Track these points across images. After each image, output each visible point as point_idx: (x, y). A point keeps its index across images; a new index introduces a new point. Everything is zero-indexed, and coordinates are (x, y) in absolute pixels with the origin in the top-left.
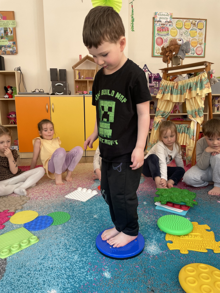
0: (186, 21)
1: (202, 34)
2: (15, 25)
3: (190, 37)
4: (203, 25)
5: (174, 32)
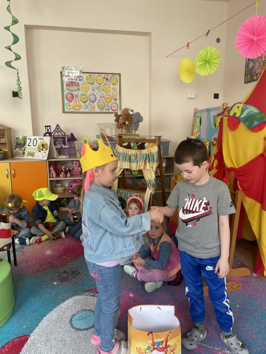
0: (98, 76)
1: (116, 89)
3: (104, 93)
4: (117, 80)
5: (86, 88)
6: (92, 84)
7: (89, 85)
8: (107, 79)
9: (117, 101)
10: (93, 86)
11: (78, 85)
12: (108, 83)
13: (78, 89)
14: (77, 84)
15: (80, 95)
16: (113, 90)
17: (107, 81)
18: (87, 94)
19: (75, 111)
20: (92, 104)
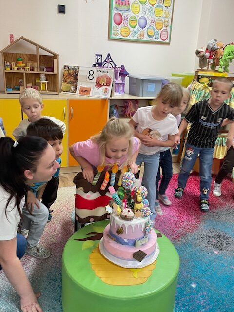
1: (169, 13)
3: (155, 17)
4: (170, 2)
5: (136, 8)
6: (144, 4)
7: (141, 5)
9: (167, 28)
10: (145, 7)
11: (129, 4)
12: (161, 4)
13: (128, 10)
14: (127, 3)
15: (129, 18)
16: (165, 15)
18: (137, 17)
19: (122, 37)
20: (142, 29)
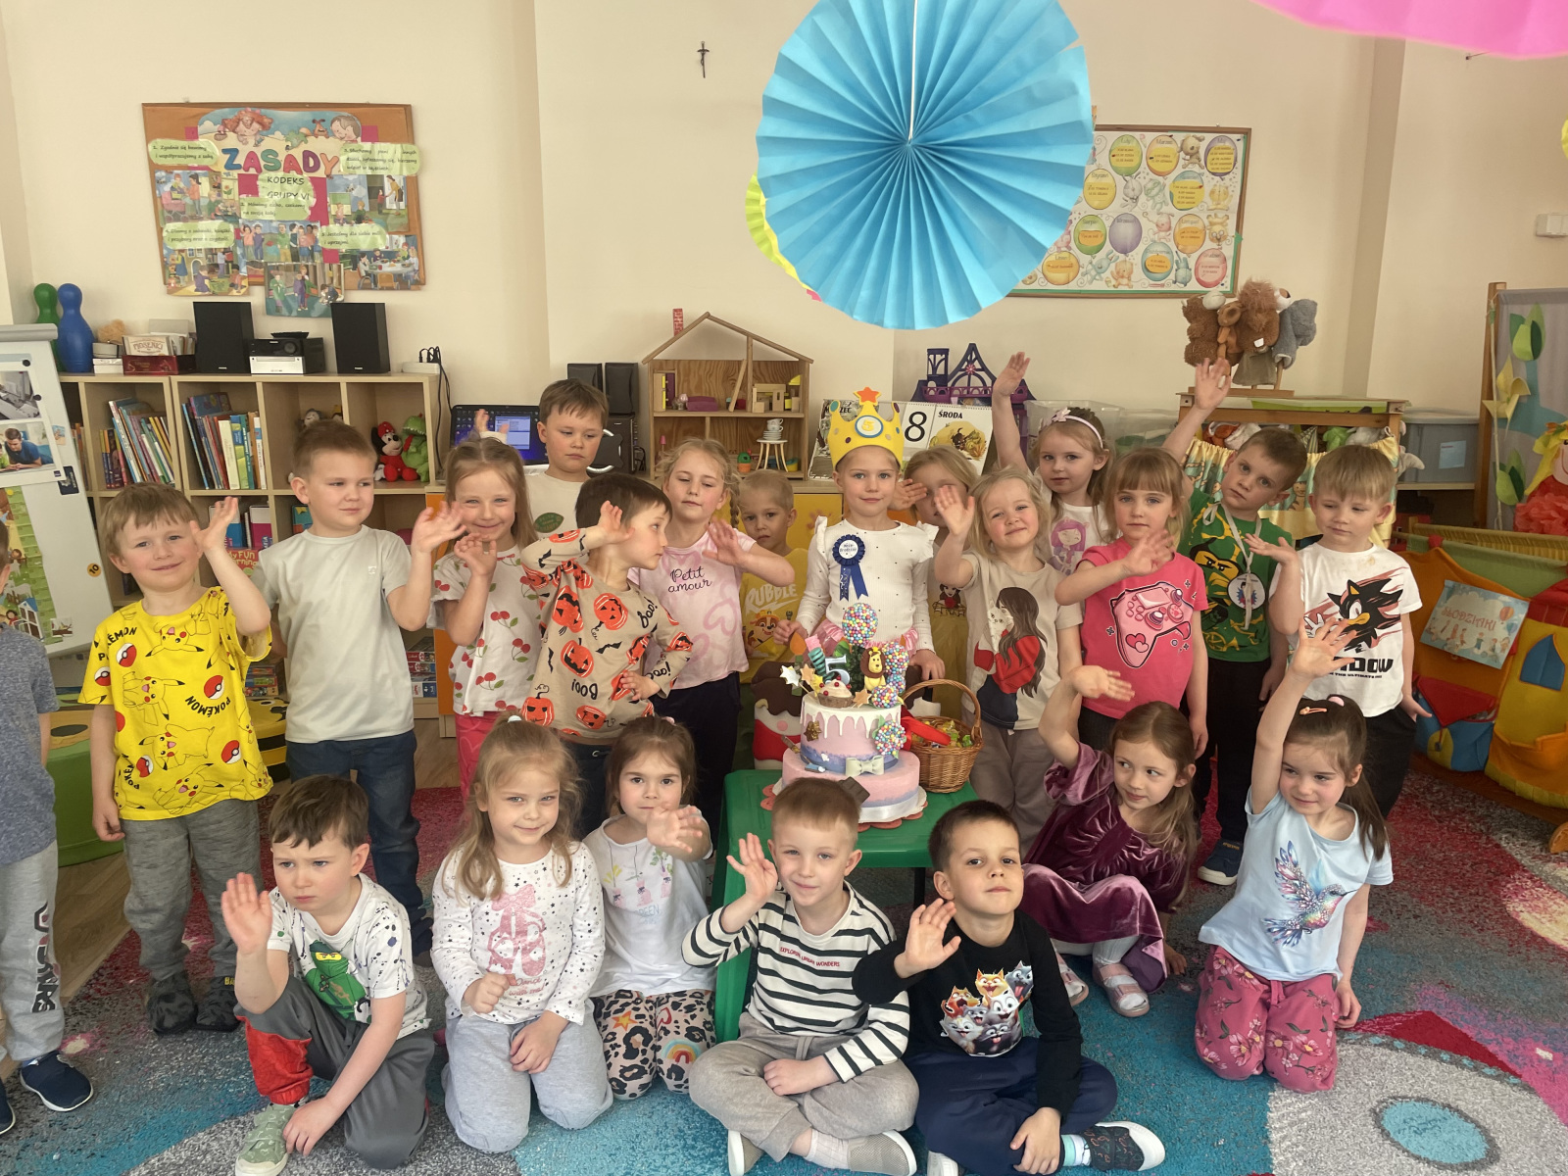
0: (1157, 141)
1: (1226, 193)
2: (417, 166)
3: (1174, 211)
4: (1232, 157)
5: (1102, 191)
7: (1119, 178)
8: (1192, 154)
9: (1223, 244)
10: (1133, 183)
12: (1196, 169)
15: (1075, 223)
16: (1213, 200)
17: (1194, 160)
18: (1103, 218)
19: (1050, 287)
20: (1122, 256)
